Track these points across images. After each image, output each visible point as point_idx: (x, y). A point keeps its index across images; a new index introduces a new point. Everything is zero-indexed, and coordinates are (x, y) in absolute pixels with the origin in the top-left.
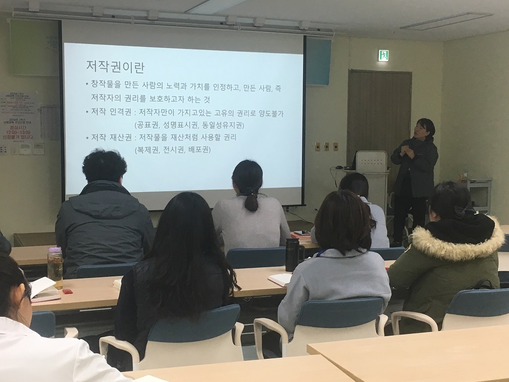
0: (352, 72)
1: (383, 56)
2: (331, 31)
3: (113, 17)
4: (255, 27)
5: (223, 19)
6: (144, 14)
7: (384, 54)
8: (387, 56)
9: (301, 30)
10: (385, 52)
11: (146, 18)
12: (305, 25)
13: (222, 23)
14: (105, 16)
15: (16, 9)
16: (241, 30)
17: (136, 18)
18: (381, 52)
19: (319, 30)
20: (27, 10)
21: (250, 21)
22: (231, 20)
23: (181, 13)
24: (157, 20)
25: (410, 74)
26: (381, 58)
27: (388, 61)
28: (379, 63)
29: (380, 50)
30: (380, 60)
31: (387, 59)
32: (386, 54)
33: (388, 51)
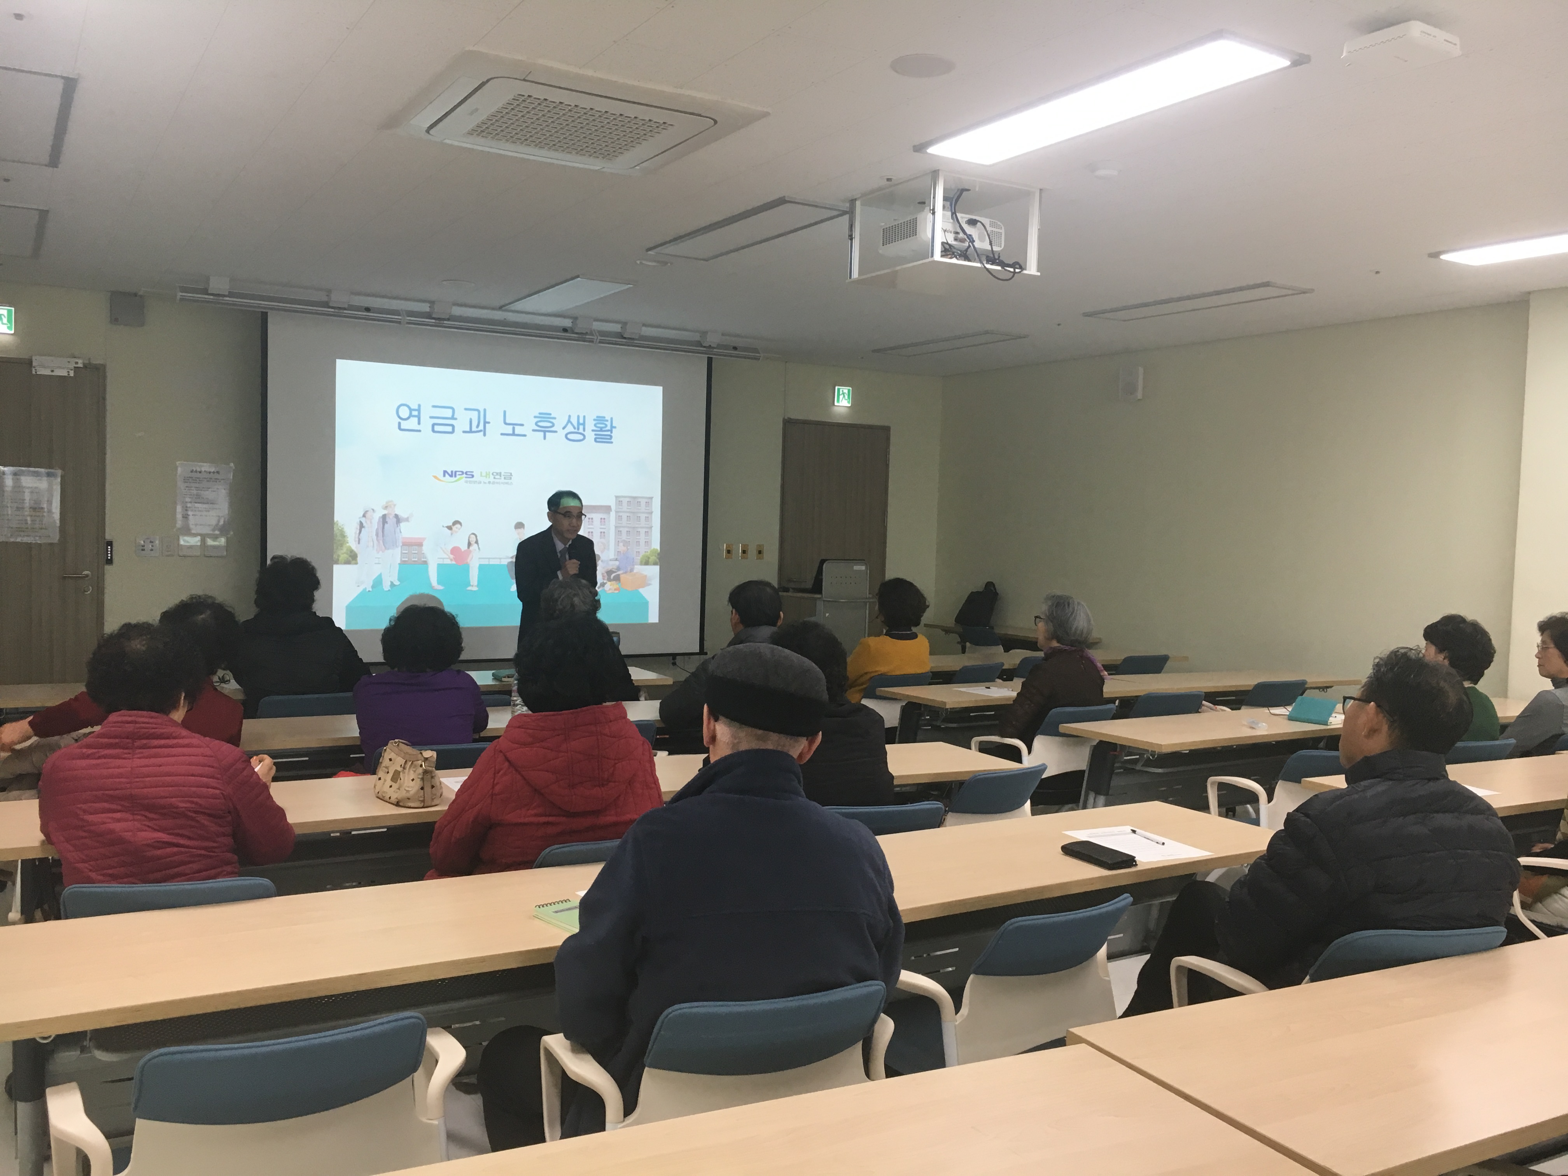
0: (788, 423)
1: (841, 397)
2: (755, 350)
3: (368, 310)
4: (625, 338)
5: (567, 323)
6: (425, 307)
7: (843, 394)
8: (849, 397)
9: (705, 347)
11: (429, 315)
12: (712, 339)
13: (565, 330)
14: (351, 308)
15: (184, 290)
16: (600, 342)
17: (411, 314)
18: (839, 390)
19: (735, 348)
20: (205, 291)
21: (616, 328)
22: (581, 326)
23: (493, 309)
24: (448, 320)
25: (886, 429)
26: (838, 401)
27: (850, 405)
28: (836, 409)
29: (837, 387)
30: (836, 404)
31: (849, 402)
32: (847, 393)
33: (850, 388)
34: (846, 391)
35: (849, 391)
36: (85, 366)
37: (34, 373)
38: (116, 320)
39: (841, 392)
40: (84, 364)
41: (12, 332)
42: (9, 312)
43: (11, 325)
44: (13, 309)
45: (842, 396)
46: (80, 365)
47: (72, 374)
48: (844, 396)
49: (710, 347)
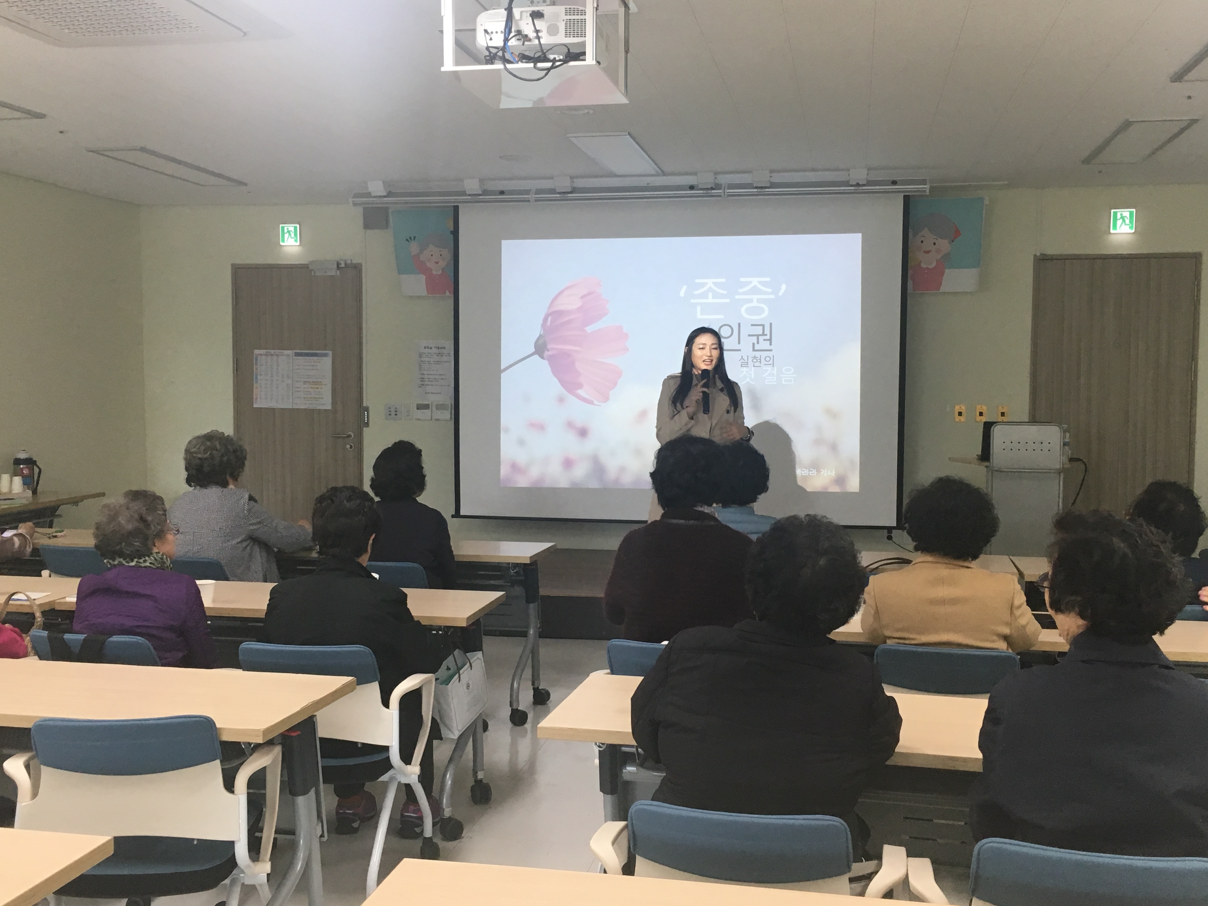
0: (1043, 261)
1: (1119, 222)
2: (923, 181)
3: (502, 193)
4: (755, 188)
5: (693, 180)
6: (547, 184)
7: (1123, 218)
8: (1131, 222)
10: (1126, 213)
11: (552, 191)
12: (856, 176)
13: (692, 188)
14: (487, 193)
16: (728, 196)
17: (539, 191)
18: (1115, 214)
21: (745, 179)
22: (706, 181)
24: (571, 193)
25: (1197, 257)
26: (1115, 228)
27: (1133, 231)
28: (1113, 238)
29: (1112, 211)
30: (1112, 231)
31: (1131, 228)
32: (1128, 217)
33: (1134, 210)
35: (1131, 213)
36: (347, 266)
37: (313, 274)
38: (367, 226)
39: (1119, 216)
40: (346, 264)
41: (298, 243)
42: (295, 228)
43: (297, 239)
44: (298, 226)
45: (1121, 220)
46: (343, 265)
47: (337, 273)
48: (1124, 221)
49: (858, 185)
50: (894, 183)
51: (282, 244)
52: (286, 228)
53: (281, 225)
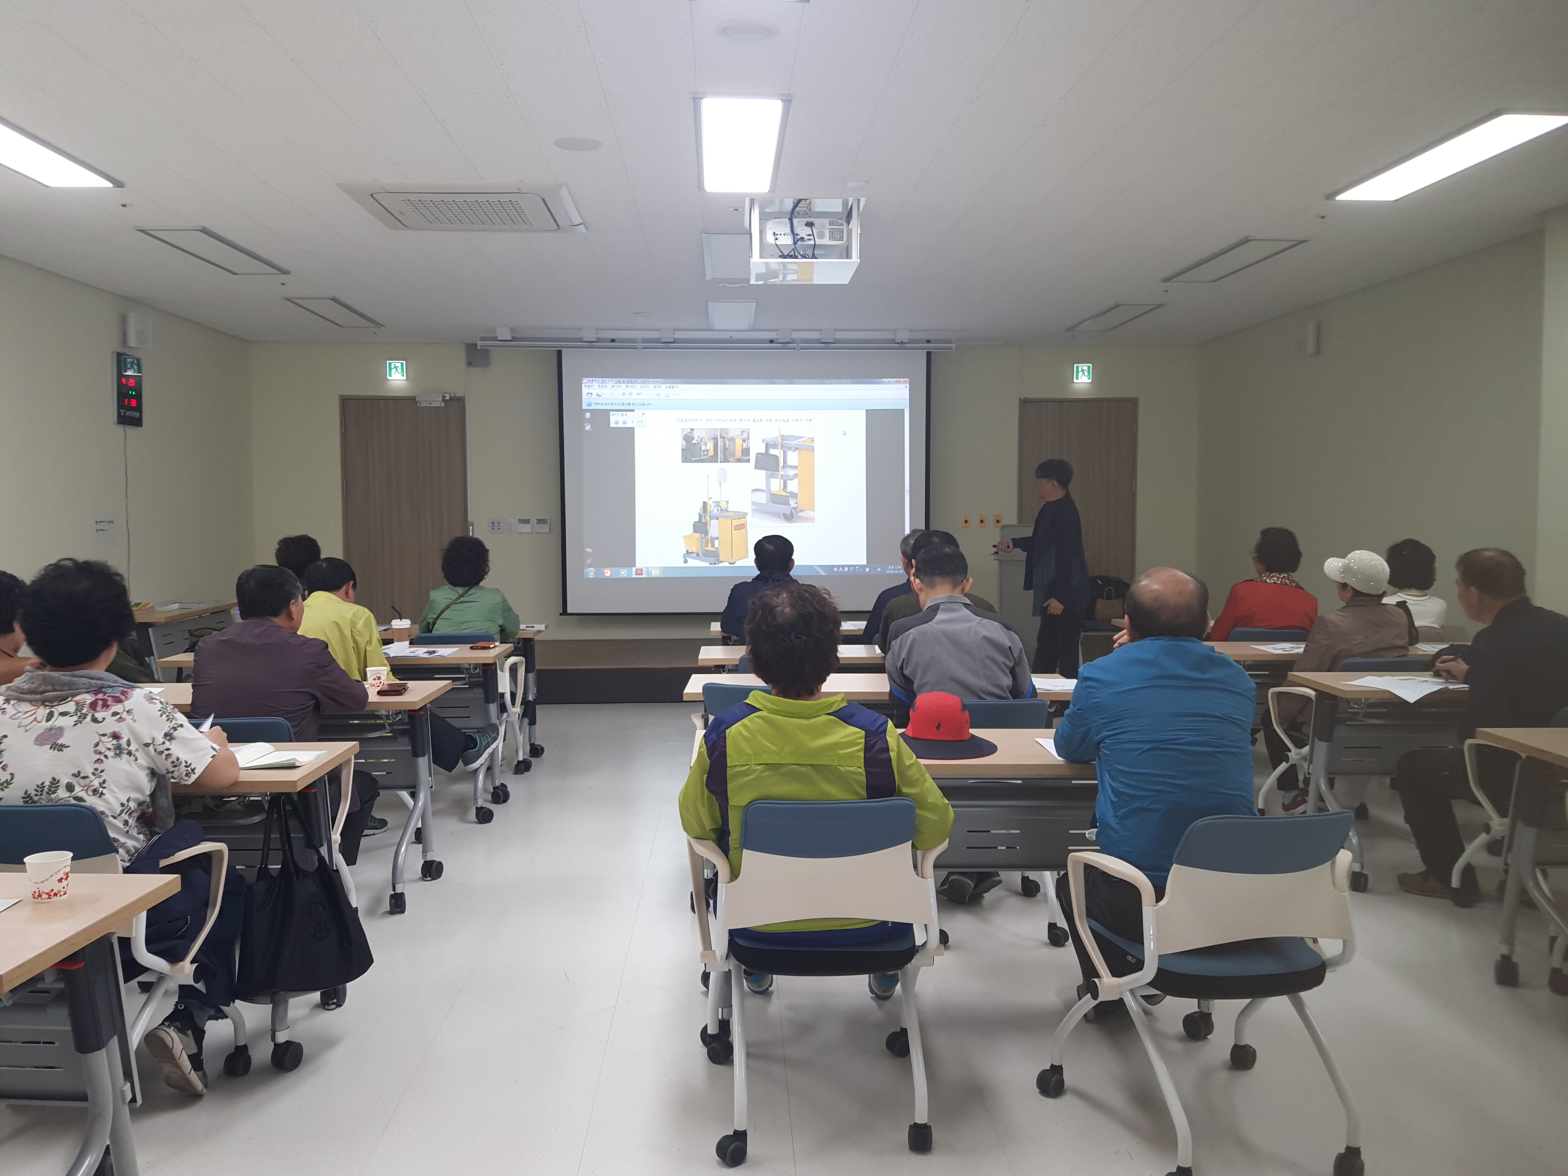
0: (1025, 403)
1: (1080, 374)
3: (613, 341)
5: (772, 335)
7: (1083, 371)
8: (1089, 373)
13: (771, 341)
14: (598, 340)
15: (482, 339)
16: (802, 348)
17: (645, 341)
18: (1077, 367)
20: (495, 339)
21: (814, 335)
22: (786, 337)
24: (673, 343)
25: (1134, 401)
26: (1077, 378)
27: (1090, 381)
28: (1075, 386)
29: (1075, 365)
30: (1075, 381)
31: (1089, 378)
32: (1087, 370)
33: (1091, 365)
34: (1085, 368)
35: (1089, 367)
36: (451, 399)
37: (418, 405)
38: (469, 364)
39: (1080, 370)
40: (450, 397)
41: (405, 378)
42: (402, 364)
43: (403, 374)
44: (404, 362)
45: (1082, 373)
46: (448, 398)
47: (443, 405)
48: (1084, 373)
49: (902, 343)
50: (928, 342)
51: (388, 378)
52: (393, 364)
53: (388, 362)
